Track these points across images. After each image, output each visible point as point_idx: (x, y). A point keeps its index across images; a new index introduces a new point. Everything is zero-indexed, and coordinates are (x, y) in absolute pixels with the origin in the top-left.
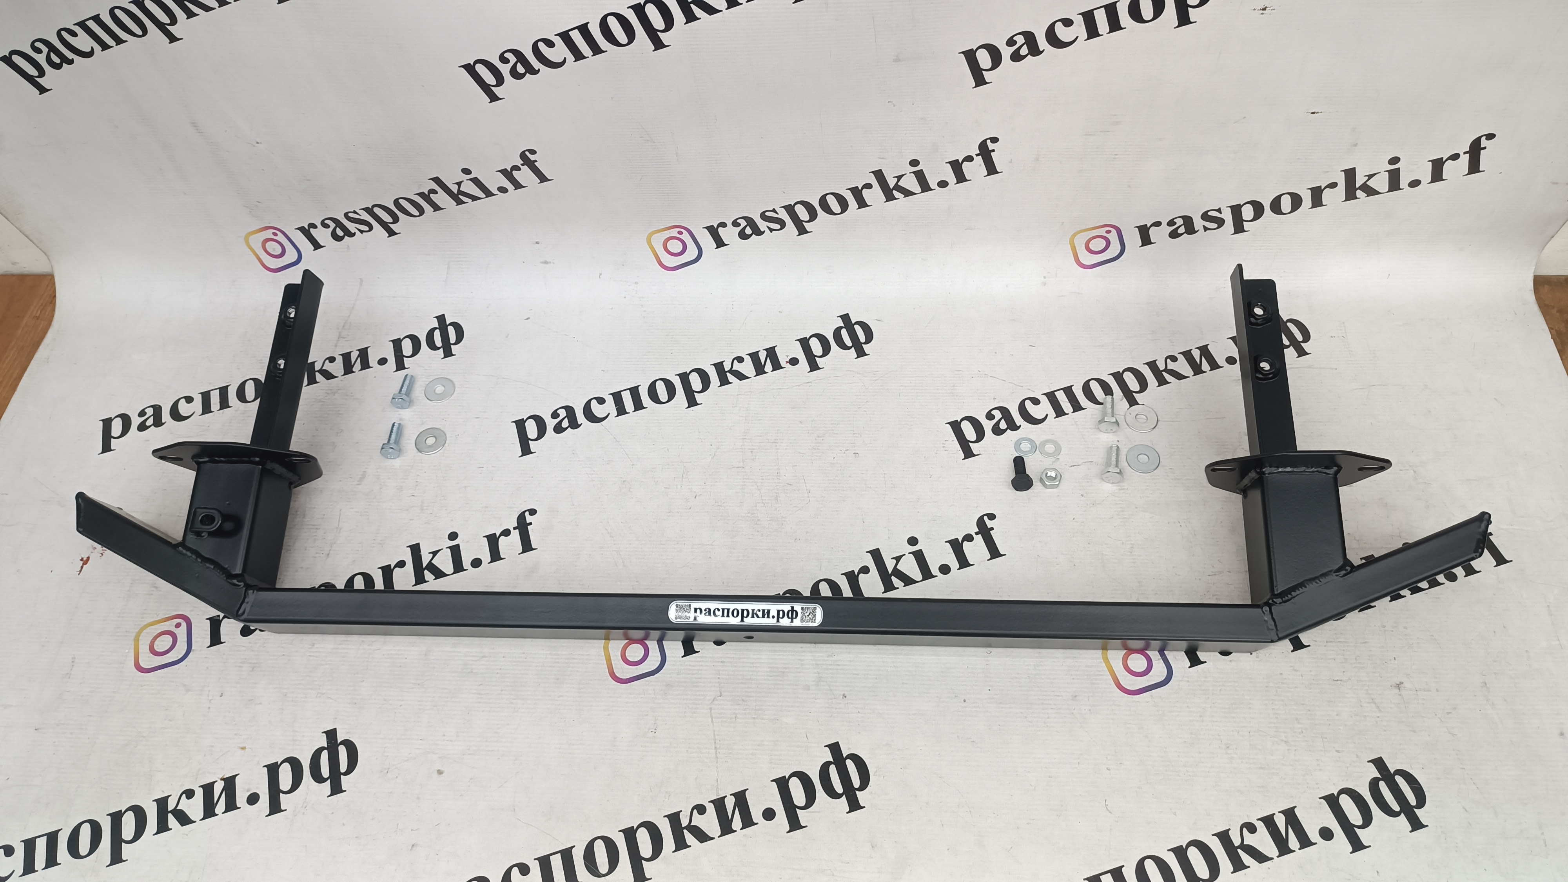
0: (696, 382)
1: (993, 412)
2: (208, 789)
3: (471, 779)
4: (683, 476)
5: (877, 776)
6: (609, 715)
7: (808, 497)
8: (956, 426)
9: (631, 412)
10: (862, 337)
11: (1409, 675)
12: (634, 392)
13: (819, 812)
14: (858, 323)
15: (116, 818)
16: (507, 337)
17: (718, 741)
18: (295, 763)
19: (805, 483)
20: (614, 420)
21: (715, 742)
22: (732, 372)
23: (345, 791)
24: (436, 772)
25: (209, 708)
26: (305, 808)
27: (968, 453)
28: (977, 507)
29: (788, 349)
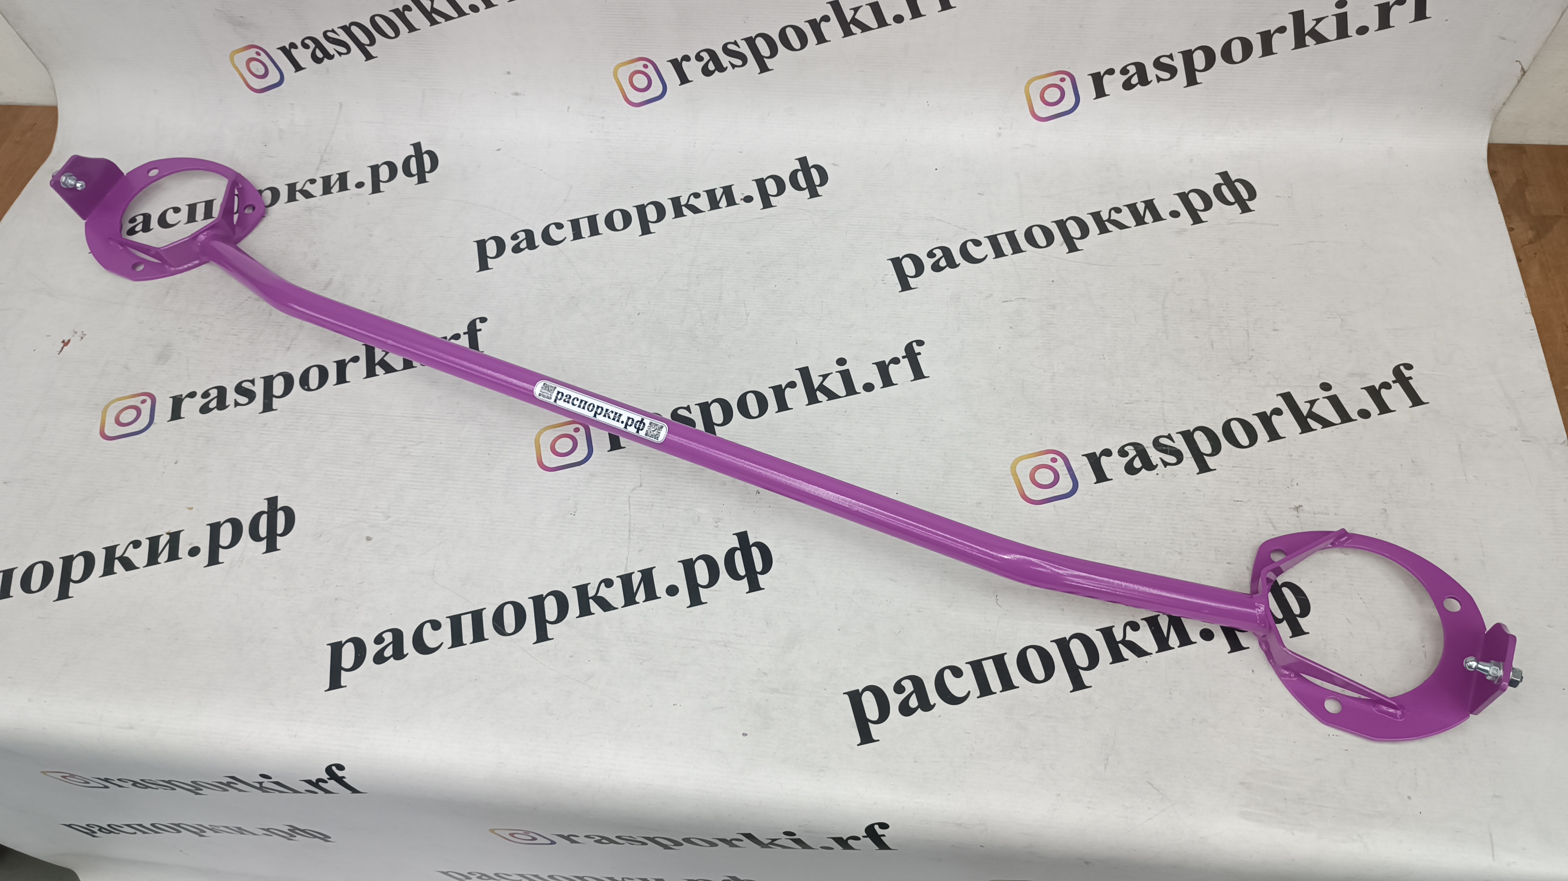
0: (652, 213)
1: (934, 251)
2: (154, 541)
3: (397, 546)
4: (629, 295)
5: (779, 562)
6: (533, 498)
7: (747, 319)
8: (897, 263)
9: (586, 237)
10: (817, 180)
11: (1309, 499)
12: (592, 220)
13: (720, 591)
14: (815, 166)
15: (68, 561)
16: (478, 167)
17: (632, 525)
18: (236, 524)
19: (745, 307)
20: (570, 245)
21: (630, 526)
22: (688, 206)
23: (279, 550)
24: (365, 538)
25: (163, 473)
26: (241, 561)
27: (905, 286)
28: (907, 334)
29: (744, 187)
